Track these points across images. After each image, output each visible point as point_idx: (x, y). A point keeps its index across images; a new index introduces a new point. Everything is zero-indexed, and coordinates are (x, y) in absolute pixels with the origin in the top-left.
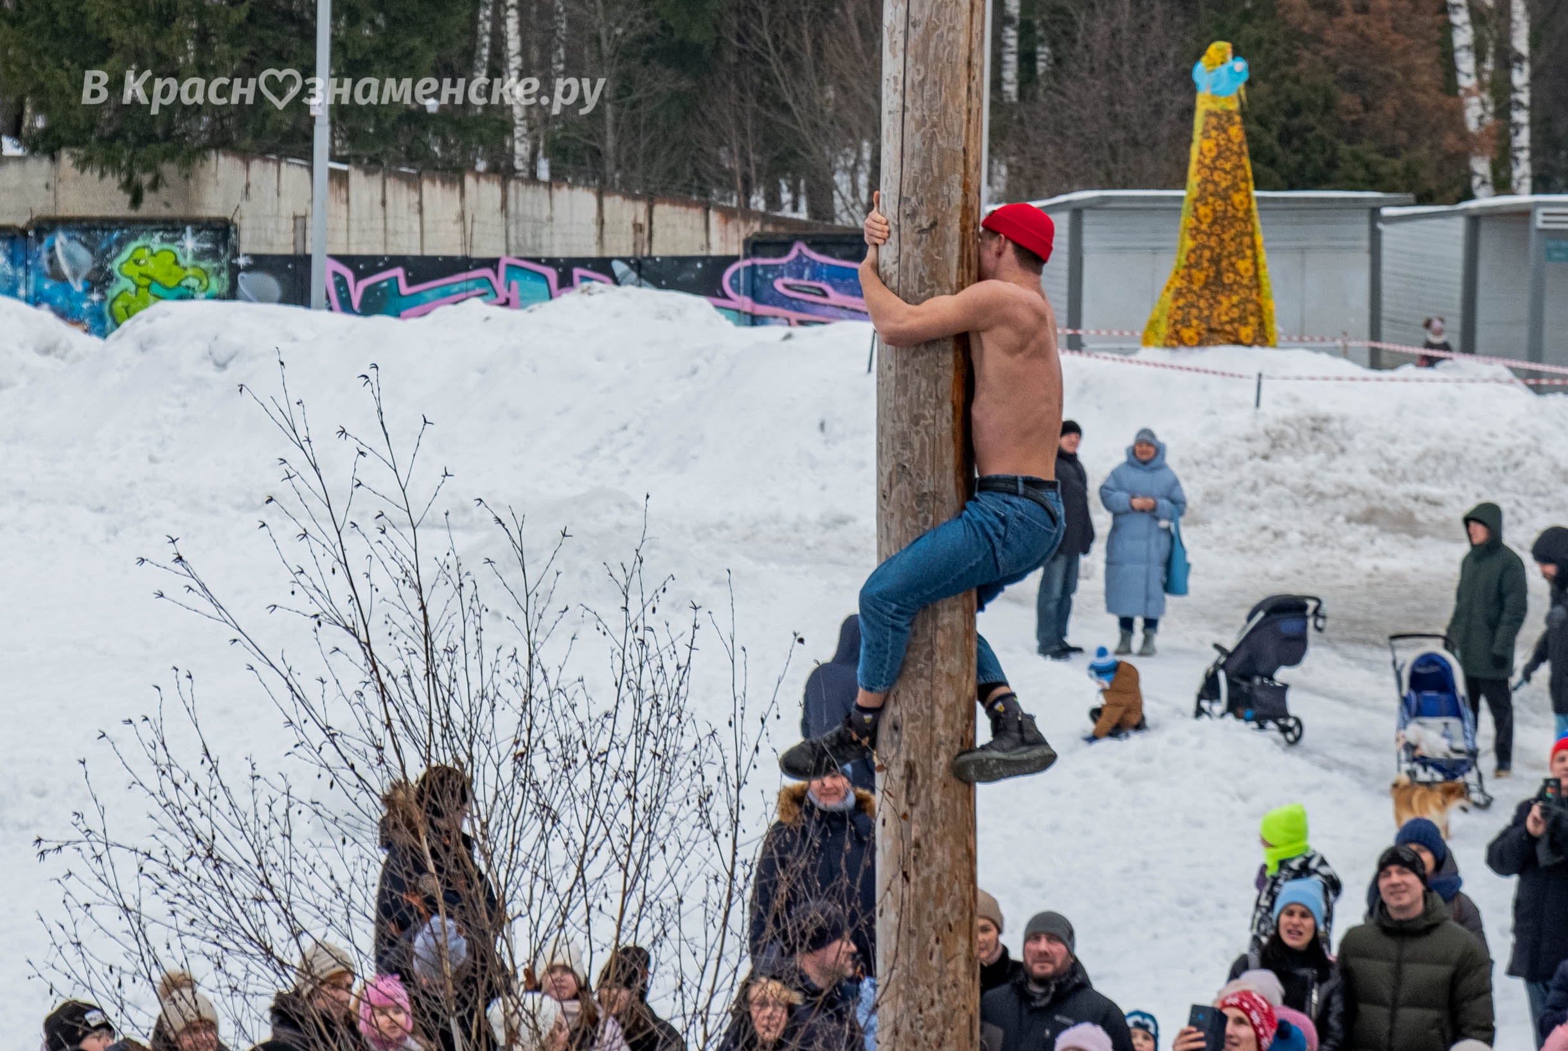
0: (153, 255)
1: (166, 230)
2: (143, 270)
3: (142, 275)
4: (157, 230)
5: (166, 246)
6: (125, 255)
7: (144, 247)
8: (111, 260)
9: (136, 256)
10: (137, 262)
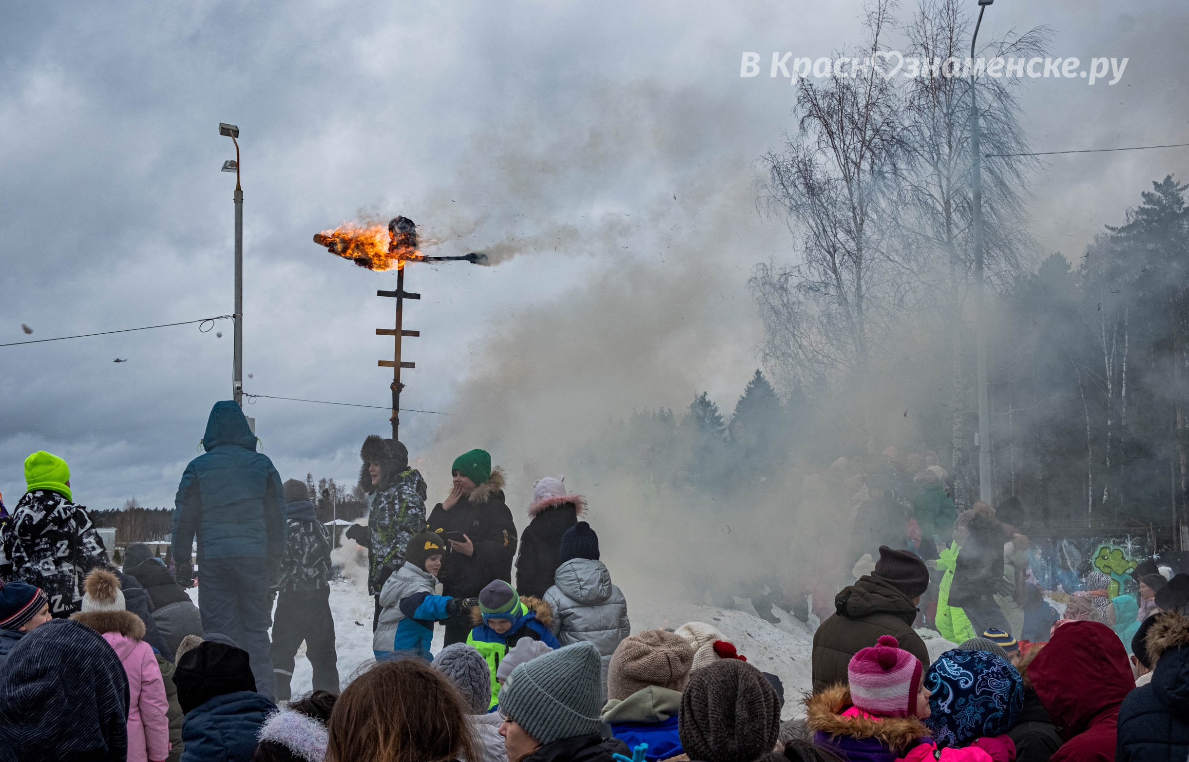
0: (1111, 553)
1: (1117, 537)
2: (1106, 563)
3: (1105, 566)
4: (1112, 537)
5: (1116, 547)
6: (1097, 553)
7: (1106, 548)
8: (1090, 557)
9: (1102, 554)
10: (1103, 557)
